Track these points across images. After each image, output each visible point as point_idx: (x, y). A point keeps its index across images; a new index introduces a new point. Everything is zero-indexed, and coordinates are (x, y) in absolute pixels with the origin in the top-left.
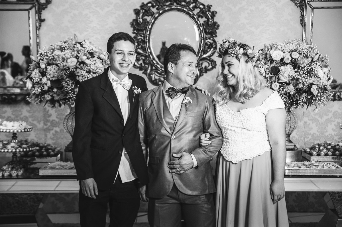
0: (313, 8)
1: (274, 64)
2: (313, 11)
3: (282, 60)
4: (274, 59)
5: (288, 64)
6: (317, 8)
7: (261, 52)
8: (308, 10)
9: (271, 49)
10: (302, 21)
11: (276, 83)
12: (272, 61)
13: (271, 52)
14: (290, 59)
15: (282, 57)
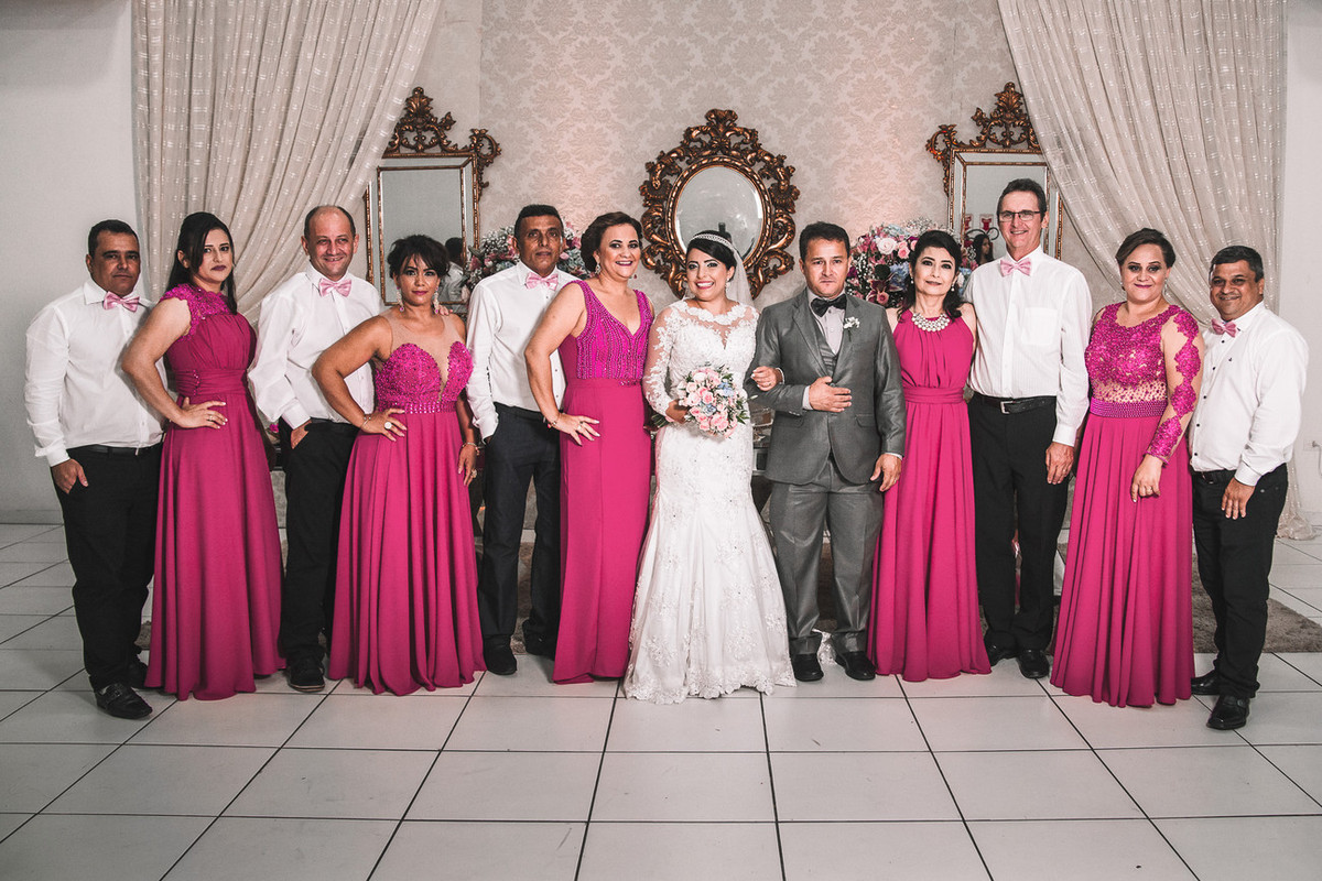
0: (965, 164)
1: (881, 262)
2: (965, 170)
3: (895, 253)
4: (882, 252)
5: (904, 261)
6: (972, 164)
7: (862, 240)
8: (957, 165)
9: (879, 235)
10: (946, 186)
11: (884, 293)
12: (878, 255)
13: (877, 239)
14: (908, 252)
15: (894, 248)
